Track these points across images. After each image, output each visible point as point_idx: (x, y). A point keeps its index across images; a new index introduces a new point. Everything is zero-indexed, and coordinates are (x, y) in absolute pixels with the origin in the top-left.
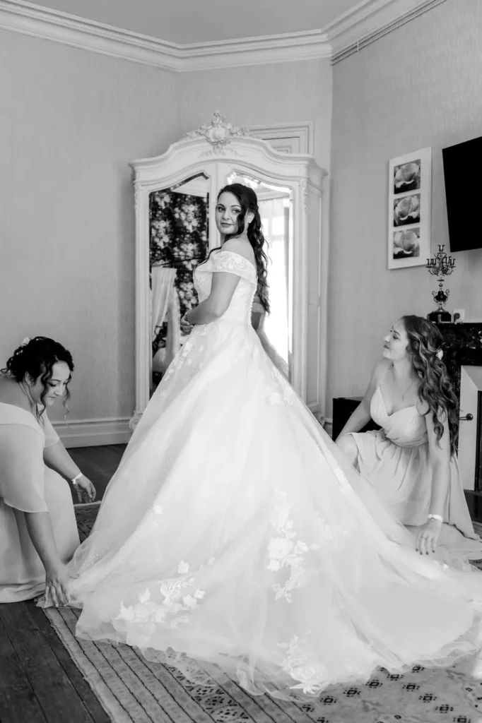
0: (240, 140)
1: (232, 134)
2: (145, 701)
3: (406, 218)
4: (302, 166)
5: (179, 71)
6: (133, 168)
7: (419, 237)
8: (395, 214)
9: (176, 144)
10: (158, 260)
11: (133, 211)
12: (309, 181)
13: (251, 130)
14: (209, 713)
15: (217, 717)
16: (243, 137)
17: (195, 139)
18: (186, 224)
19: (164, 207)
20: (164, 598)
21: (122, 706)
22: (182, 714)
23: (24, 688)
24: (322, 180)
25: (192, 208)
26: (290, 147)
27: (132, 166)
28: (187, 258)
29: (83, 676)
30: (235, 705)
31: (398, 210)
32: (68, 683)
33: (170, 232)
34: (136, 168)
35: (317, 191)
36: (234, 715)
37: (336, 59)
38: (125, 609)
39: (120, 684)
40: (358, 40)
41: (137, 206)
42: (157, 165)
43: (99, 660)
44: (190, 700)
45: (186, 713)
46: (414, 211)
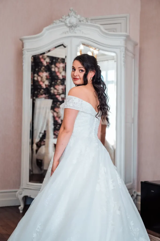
0: (85, 25)
1: (80, 21)
6: (22, 42)
9: (47, 27)
10: (42, 95)
12: (126, 49)
13: (91, 20)
16: (87, 23)
19: (46, 65)
24: (134, 48)
25: (61, 66)
26: (116, 29)
27: (21, 40)
28: (59, 94)
33: (49, 79)
34: (24, 41)
35: (131, 55)
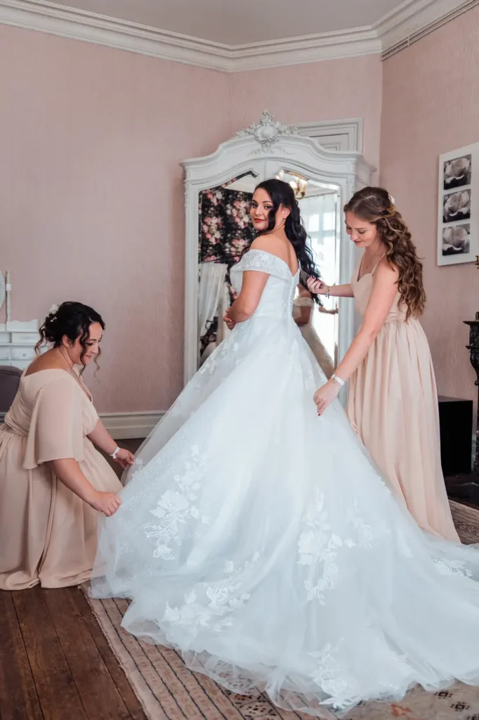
0: (288, 138)
1: (280, 132)
2: (176, 691)
3: (455, 214)
4: (349, 163)
5: (231, 71)
6: (184, 168)
7: (469, 233)
8: (444, 210)
9: (225, 144)
10: (210, 256)
11: (183, 209)
12: (357, 178)
13: (299, 128)
14: (238, 707)
15: (245, 712)
16: (291, 135)
17: (243, 138)
18: (237, 220)
19: (216, 204)
20: (210, 601)
21: (154, 695)
22: (212, 707)
23: (63, 672)
24: (371, 176)
25: (243, 205)
26: (339, 144)
27: (182, 165)
28: (238, 254)
29: (119, 663)
30: (264, 701)
31: (448, 205)
32: (105, 670)
33: (222, 229)
34: (187, 167)
36: (262, 711)
37: (386, 54)
38: (171, 609)
39: (154, 674)
40: (409, 35)
41: (187, 205)
42: (207, 164)
43: (135, 649)
44: (220, 693)
45: (216, 706)
46: (465, 206)
